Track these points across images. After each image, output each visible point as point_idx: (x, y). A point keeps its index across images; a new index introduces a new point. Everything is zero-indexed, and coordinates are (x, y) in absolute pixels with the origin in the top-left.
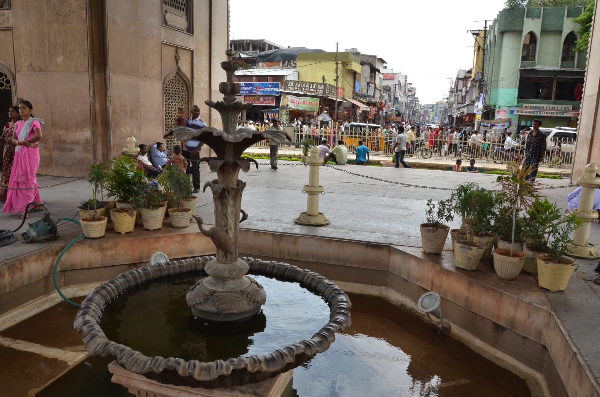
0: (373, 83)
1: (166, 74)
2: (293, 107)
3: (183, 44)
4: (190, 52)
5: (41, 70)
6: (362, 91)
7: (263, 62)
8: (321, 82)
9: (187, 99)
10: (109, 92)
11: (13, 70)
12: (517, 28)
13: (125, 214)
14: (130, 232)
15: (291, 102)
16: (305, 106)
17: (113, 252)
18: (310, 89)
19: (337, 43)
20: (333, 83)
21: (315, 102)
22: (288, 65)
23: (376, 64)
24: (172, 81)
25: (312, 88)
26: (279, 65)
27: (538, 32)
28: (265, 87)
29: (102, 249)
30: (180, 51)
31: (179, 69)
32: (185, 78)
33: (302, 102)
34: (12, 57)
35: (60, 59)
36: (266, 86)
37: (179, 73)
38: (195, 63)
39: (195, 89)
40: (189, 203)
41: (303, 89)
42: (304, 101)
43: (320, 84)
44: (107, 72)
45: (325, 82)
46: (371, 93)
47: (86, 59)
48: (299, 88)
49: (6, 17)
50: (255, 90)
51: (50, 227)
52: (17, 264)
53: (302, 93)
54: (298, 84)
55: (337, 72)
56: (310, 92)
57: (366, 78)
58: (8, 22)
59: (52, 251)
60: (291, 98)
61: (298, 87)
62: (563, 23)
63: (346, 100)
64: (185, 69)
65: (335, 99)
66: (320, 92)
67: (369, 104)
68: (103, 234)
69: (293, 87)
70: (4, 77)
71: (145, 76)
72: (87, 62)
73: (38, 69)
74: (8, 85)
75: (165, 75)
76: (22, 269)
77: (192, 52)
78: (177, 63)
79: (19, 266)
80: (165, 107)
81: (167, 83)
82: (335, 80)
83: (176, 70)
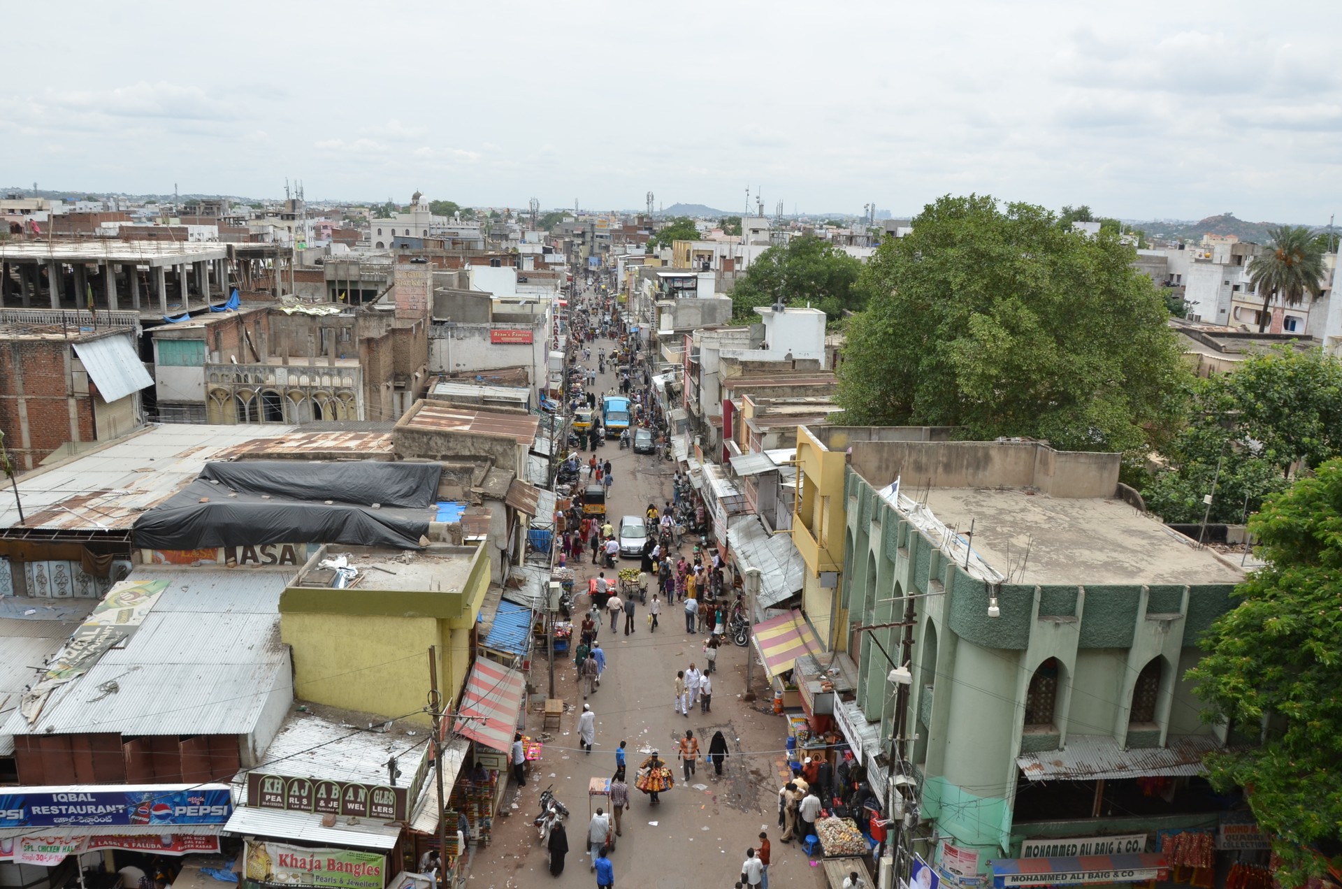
2: (292, 881)
7: (154, 547)
12: (1012, 644)
15: (282, 862)
16: (337, 876)
18: (345, 803)
21: (373, 865)
25: (355, 802)
26: (214, 557)
27: (1068, 658)
28: (178, 804)
33: (324, 863)
36: (177, 800)
41: (322, 803)
42: (331, 864)
43: (383, 789)
48: (305, 801)
50: (136, 814)
54: (302, 787)
56: (346, 811)
60: (280, 852)
62: (1133, 627)
66: (385, 814)
69: (282, 796)
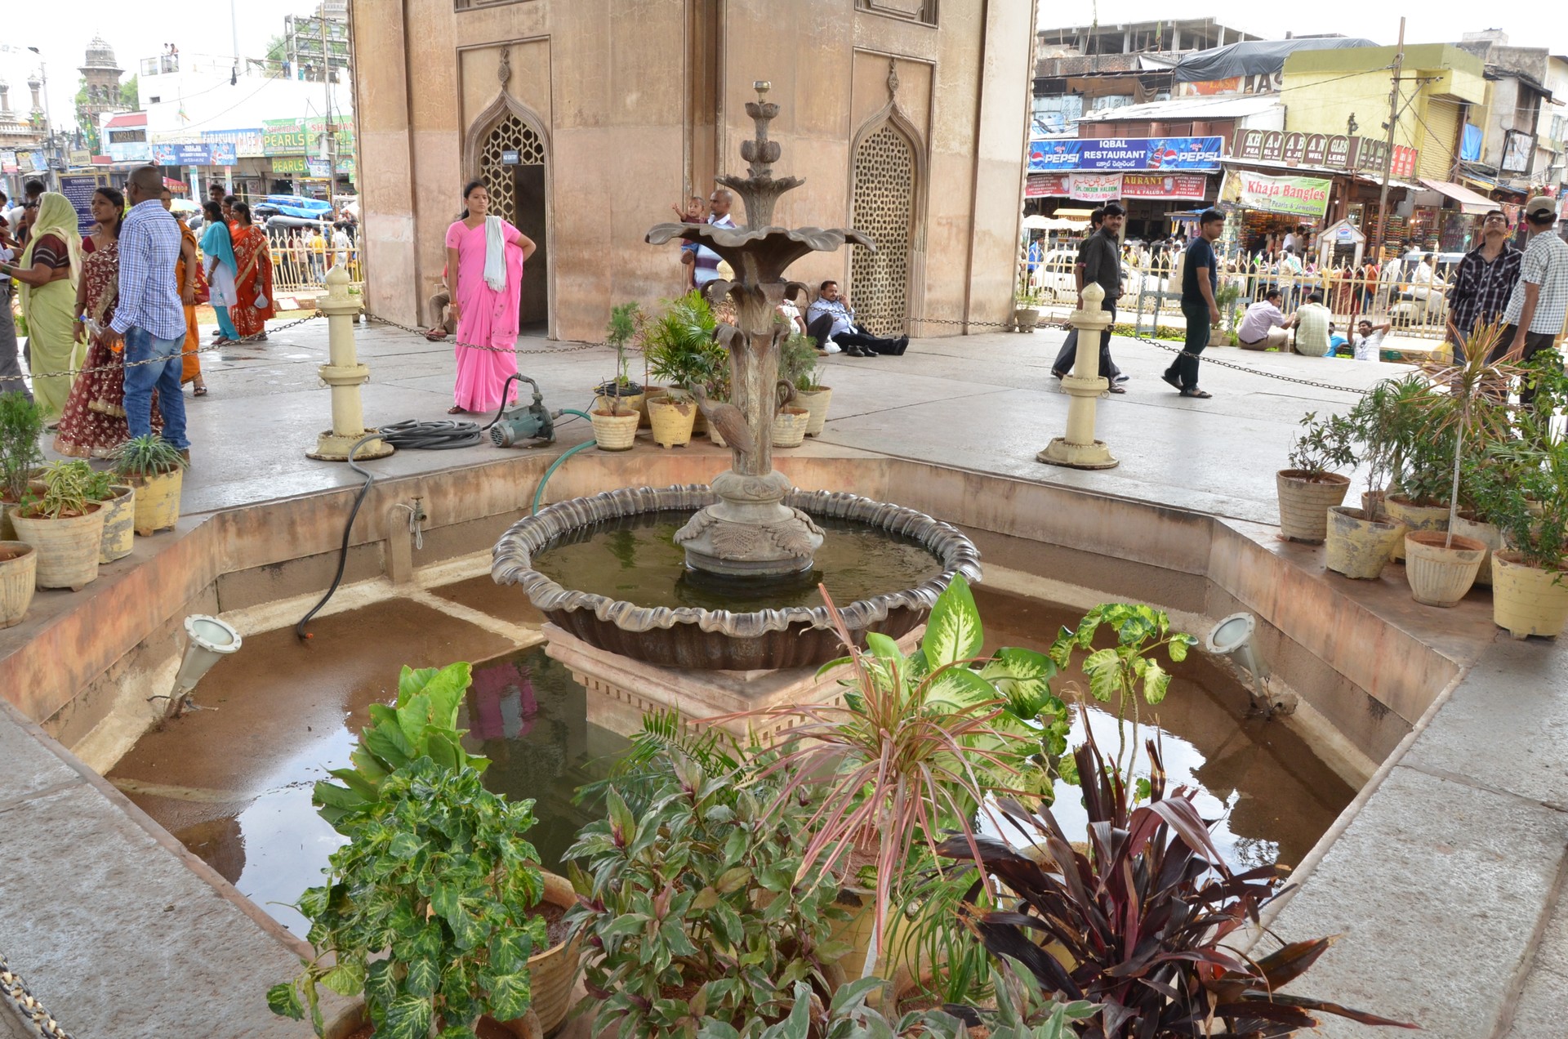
0: (1528, 130)
1: (862, 123)
2: (1255, 205)
3: (908, 50)
4: (928, 69)
5: (597, 123)
6: (1486, 156)
7: (1189, 81)
8: (1345, 133)
9: (912, 182)
10: (721, 165)
11: (548, 124)
13: (672, 407)
14: (681, 446)
15: (1251, 189)
16: (1289, 201)
17: (643, 480)
18: (1307, 152)
19: (1403, 20)
20: (1381, 135)
21: (1320, 189)
22: (1260, 86)
23: (1543, 76)
24: (876, 139)
25: (1315, 151)
26: (1234, 88)
28: (1182, 151)
29: (623, 471)
30: (898, 67)
31: (894, 109)
32: (908, 132)
33: (1282, 189)
34: (547, 97)
35: (632, 99)
36: (1182, 146)
37: (895, 119)
38: (937, 93)
39: (934, 157)
40: (809, 399)
41: (1289, 154)
42: (1287, 189)
43: (1340, 138)
44: (721, 124)
45: (1355, 134)
46: (1516, 161)
47: (680, 95)
48: (1276, 152)
49: (540, 14)
50: (1152, 159)
51: (540, 423)
52: (471, 478)
53: (1283, 165)
54: (1276, 140)
55: (1394, 104)
56: (1306, 160)
57: (1502, 117)
58: (544, 24)
59: (534, 464)
60: (1252, 179)
61: (1273, 149)
63: (1422, 185)
64: (911, 109)
65: (1380, 181)
66: (1338, 163)
67: (1499, 195)
68: (629, 441)
69: (1259, 148)
70: (533, 139)
71: (809, 130)
72: (680, 102)
73: (591, 120)
74: (539, 157)
75: (859, 126)
76: (478, 487)
77: (932, 67)
78: (891, 96)
79: (473, 481)
80: (856, 201)
81: (865, 144)
82: (1385, 126)
83: (888, 114)
